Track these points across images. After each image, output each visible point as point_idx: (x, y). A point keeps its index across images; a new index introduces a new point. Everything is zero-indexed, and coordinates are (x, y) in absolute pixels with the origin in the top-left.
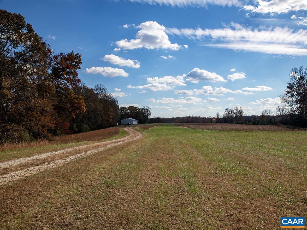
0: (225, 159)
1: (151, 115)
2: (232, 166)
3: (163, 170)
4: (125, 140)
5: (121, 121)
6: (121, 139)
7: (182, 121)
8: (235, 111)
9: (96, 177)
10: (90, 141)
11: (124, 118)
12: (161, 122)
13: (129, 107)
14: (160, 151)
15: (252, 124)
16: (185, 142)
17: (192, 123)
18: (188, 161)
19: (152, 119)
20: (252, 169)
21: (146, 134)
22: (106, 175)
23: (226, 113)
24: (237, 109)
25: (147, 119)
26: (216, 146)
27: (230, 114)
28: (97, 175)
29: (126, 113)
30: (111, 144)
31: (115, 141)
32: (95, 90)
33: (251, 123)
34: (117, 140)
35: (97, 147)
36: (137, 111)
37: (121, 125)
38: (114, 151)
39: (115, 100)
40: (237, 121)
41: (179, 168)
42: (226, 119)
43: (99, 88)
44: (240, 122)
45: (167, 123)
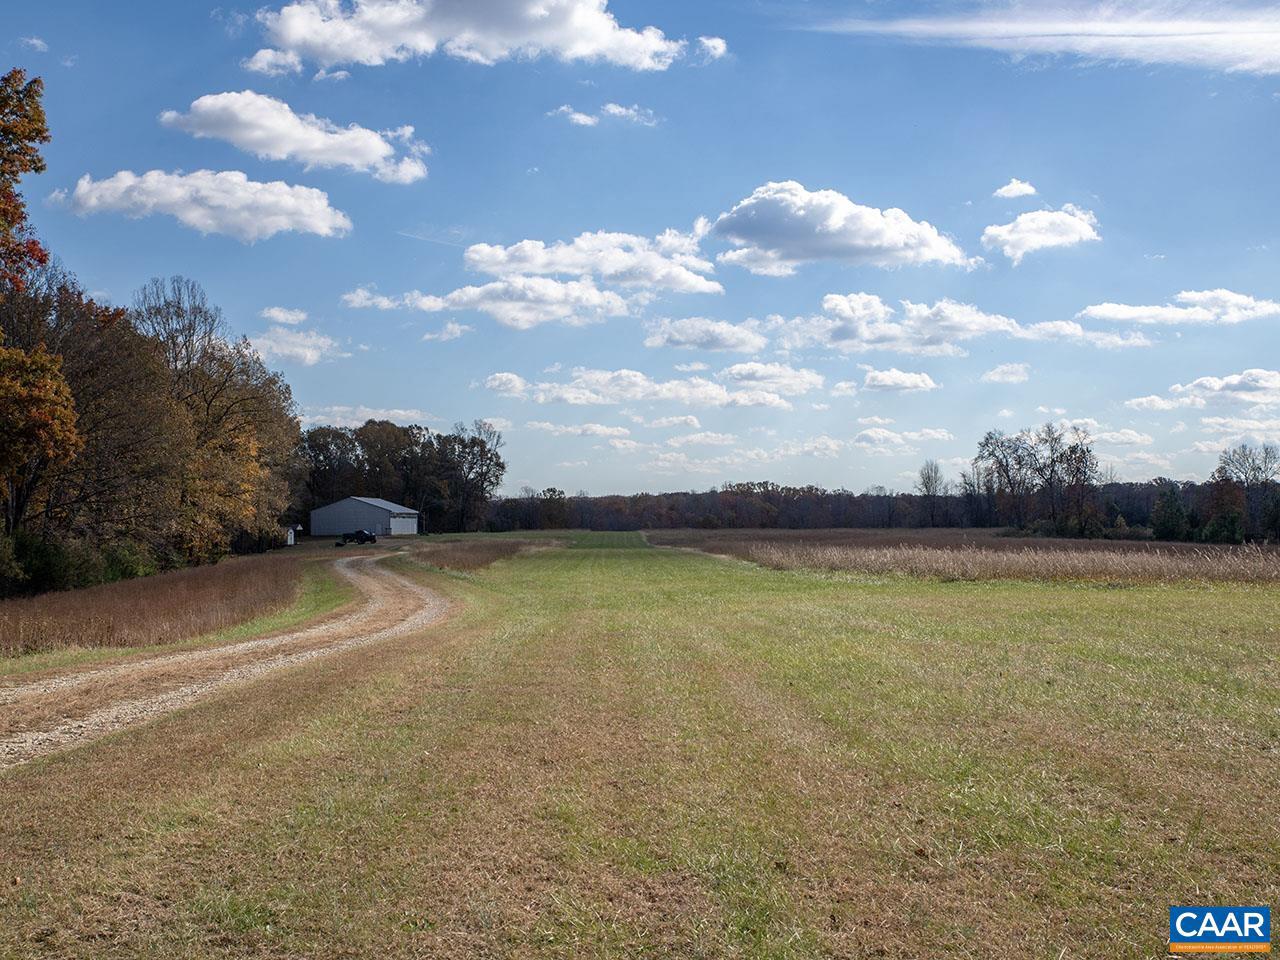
0: (976, 762)
1: (505, 478)
2: (1023, 809)
3: (578, 831)
4: (338, 637)
5: (313, 513)
6: (316, 632)
7: (701, 519)
8: (1044, 454)
9: (148, 879)
10: (109, 645)
11: (329, 498)
12: (566, 525)
13: (360, 424)
14: (561, 706)
15: (1150, 539)
16: (720, 647)
17: (762, 532)
18: (737, 774)
19: (508, 501)
20: (1153, 826)
21: (470, 599)
22: (215, 867)
23: (982, 464)
24: (1057, 440)
25: (478, 504)
26: (920, 673)
27: (1007, 472)
28: (153, 865)
29: (343, 462)
30: (250, 662)
31: (271, 643)
32: (139, 314)
33: (1149, 531)
34: (287, 639)
35: (152, 684)
36: (412, 452)
37: (314, 543)
38: (269, 708)
39: (272, 381)
40: (1053, 516)
41: (684, 816)
42: (985, 506)
43: (168, 304)
44: (1073, 522)
45: (607, 530)
